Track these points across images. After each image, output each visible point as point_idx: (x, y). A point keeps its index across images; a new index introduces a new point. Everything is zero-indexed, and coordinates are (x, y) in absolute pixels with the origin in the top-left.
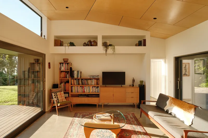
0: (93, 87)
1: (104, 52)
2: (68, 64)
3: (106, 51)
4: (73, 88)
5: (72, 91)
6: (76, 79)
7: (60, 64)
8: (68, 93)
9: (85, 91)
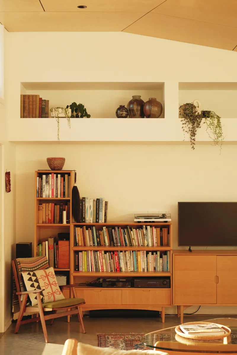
0: (147, 253)
1: (187, 137)
2: (63, 175)
3: (193, 134)
4: (82, 256)
5: (77, 268)
6: (89, 227)
7: (40, 175)
8: (67, 274)
9: (122, 265)
